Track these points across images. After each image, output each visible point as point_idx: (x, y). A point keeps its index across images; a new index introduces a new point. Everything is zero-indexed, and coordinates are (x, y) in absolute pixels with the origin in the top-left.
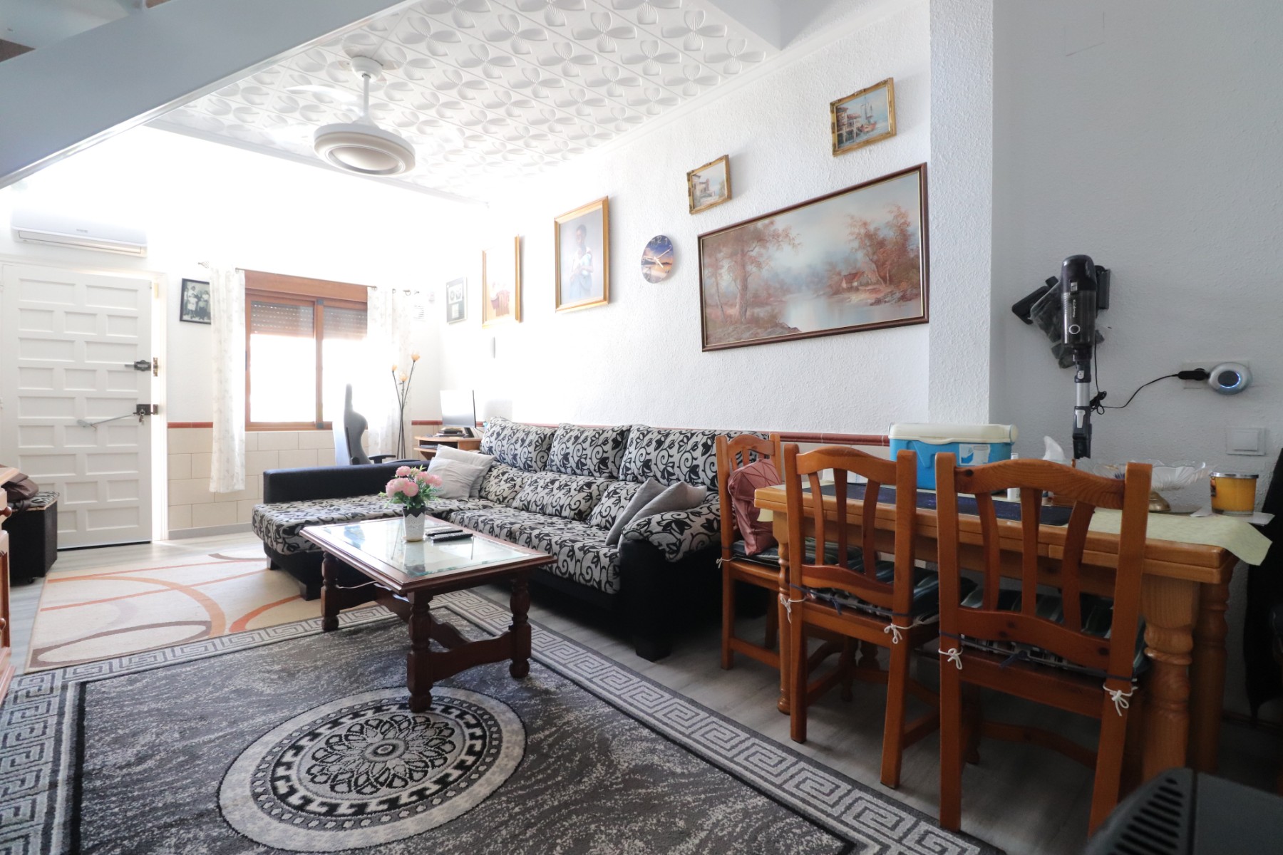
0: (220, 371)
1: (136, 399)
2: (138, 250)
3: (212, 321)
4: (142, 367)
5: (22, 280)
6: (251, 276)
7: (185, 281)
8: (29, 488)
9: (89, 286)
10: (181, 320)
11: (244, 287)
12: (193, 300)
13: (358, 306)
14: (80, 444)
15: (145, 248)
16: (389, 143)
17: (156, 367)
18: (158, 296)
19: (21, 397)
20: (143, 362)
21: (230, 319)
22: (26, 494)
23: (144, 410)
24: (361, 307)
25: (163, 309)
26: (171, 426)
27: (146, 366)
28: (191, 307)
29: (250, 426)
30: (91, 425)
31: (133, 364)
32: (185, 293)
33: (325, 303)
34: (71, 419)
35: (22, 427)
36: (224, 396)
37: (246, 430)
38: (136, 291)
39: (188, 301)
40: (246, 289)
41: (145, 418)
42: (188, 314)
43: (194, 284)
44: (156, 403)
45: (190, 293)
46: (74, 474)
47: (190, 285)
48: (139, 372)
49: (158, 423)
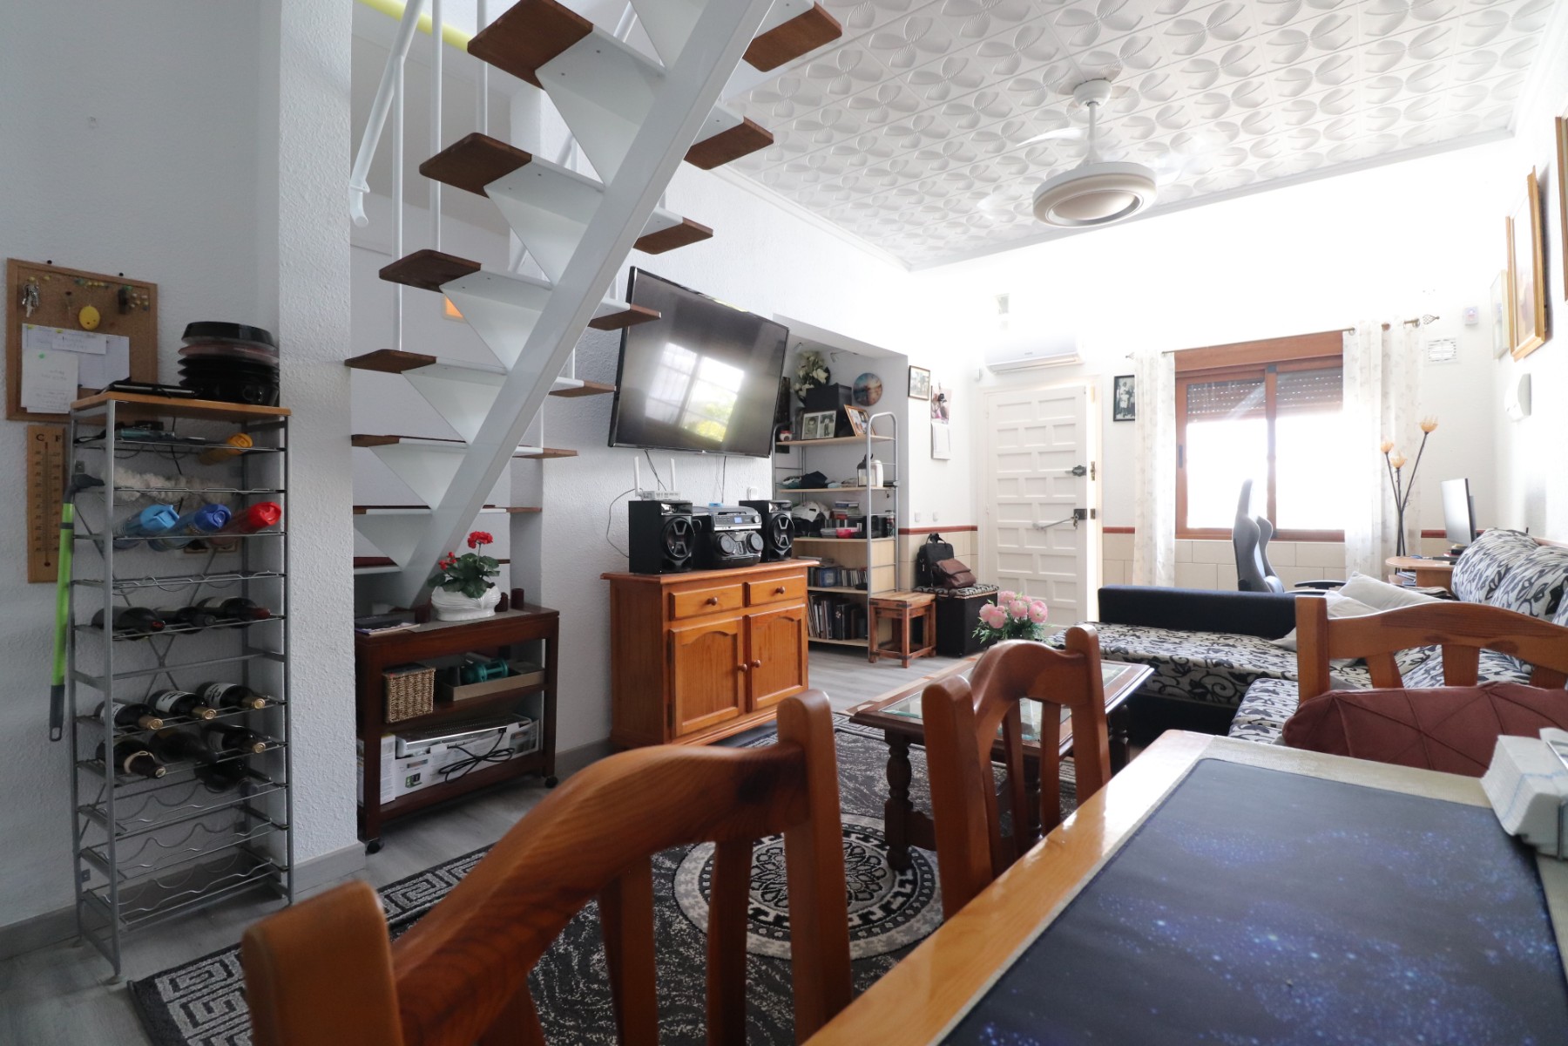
0: (1143, 471)
1: (1075, 504)
2: (1072, 359)
3: (1136, 418)
4: (1079, 472)
5: (999, 406)
6: (1181, 357)
7: (1117, 379)
8: (960, 579)
9: (1040, 402)
10: (1115, 420)
11: (1174, 371)
12: (1125, 397)
13: (1329, 363)
14: (1033, 546)
15: (1077, 355)
16: (1092, 179)
17: (1093, 471)
18: (1094, 399)
19: (999, 504)
20: (1079, 467)
21: (1154, 411)
22: (956, 584)
23: (1080, 514)
24: (1335, 362)
25: (1097, 410)
26: (1106, 530)
27: (1081, 471)
28: (1124, 405)
29: (1182, 532)
30: (1042, 528)
31: (1071, 469)
32: (1118, 391)
33: (1279, 368)
34: (1029, 522)
35: (1000, 529)
36: (1148, 499)
37: (1176, 538)
38: (1074, 398)
39: (1120, 398)
40: (1177, 373)
41: (1080, 523)
42: (1120, 413)
43: (1125, 380)
44: (1092, 507)
45: (1122, 389)
46: (1030, 572)
47: (1122, 381)
48: (1077, 477)
49: (1093, 528)
